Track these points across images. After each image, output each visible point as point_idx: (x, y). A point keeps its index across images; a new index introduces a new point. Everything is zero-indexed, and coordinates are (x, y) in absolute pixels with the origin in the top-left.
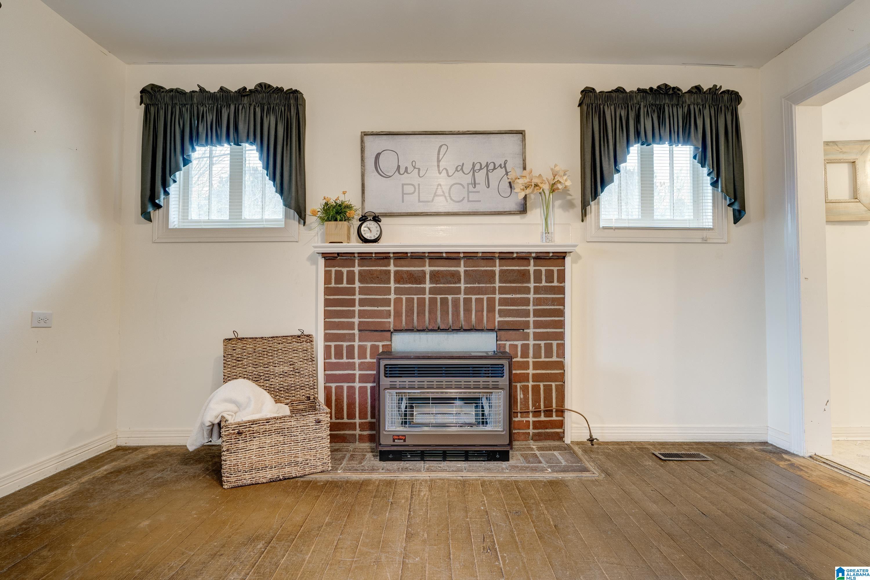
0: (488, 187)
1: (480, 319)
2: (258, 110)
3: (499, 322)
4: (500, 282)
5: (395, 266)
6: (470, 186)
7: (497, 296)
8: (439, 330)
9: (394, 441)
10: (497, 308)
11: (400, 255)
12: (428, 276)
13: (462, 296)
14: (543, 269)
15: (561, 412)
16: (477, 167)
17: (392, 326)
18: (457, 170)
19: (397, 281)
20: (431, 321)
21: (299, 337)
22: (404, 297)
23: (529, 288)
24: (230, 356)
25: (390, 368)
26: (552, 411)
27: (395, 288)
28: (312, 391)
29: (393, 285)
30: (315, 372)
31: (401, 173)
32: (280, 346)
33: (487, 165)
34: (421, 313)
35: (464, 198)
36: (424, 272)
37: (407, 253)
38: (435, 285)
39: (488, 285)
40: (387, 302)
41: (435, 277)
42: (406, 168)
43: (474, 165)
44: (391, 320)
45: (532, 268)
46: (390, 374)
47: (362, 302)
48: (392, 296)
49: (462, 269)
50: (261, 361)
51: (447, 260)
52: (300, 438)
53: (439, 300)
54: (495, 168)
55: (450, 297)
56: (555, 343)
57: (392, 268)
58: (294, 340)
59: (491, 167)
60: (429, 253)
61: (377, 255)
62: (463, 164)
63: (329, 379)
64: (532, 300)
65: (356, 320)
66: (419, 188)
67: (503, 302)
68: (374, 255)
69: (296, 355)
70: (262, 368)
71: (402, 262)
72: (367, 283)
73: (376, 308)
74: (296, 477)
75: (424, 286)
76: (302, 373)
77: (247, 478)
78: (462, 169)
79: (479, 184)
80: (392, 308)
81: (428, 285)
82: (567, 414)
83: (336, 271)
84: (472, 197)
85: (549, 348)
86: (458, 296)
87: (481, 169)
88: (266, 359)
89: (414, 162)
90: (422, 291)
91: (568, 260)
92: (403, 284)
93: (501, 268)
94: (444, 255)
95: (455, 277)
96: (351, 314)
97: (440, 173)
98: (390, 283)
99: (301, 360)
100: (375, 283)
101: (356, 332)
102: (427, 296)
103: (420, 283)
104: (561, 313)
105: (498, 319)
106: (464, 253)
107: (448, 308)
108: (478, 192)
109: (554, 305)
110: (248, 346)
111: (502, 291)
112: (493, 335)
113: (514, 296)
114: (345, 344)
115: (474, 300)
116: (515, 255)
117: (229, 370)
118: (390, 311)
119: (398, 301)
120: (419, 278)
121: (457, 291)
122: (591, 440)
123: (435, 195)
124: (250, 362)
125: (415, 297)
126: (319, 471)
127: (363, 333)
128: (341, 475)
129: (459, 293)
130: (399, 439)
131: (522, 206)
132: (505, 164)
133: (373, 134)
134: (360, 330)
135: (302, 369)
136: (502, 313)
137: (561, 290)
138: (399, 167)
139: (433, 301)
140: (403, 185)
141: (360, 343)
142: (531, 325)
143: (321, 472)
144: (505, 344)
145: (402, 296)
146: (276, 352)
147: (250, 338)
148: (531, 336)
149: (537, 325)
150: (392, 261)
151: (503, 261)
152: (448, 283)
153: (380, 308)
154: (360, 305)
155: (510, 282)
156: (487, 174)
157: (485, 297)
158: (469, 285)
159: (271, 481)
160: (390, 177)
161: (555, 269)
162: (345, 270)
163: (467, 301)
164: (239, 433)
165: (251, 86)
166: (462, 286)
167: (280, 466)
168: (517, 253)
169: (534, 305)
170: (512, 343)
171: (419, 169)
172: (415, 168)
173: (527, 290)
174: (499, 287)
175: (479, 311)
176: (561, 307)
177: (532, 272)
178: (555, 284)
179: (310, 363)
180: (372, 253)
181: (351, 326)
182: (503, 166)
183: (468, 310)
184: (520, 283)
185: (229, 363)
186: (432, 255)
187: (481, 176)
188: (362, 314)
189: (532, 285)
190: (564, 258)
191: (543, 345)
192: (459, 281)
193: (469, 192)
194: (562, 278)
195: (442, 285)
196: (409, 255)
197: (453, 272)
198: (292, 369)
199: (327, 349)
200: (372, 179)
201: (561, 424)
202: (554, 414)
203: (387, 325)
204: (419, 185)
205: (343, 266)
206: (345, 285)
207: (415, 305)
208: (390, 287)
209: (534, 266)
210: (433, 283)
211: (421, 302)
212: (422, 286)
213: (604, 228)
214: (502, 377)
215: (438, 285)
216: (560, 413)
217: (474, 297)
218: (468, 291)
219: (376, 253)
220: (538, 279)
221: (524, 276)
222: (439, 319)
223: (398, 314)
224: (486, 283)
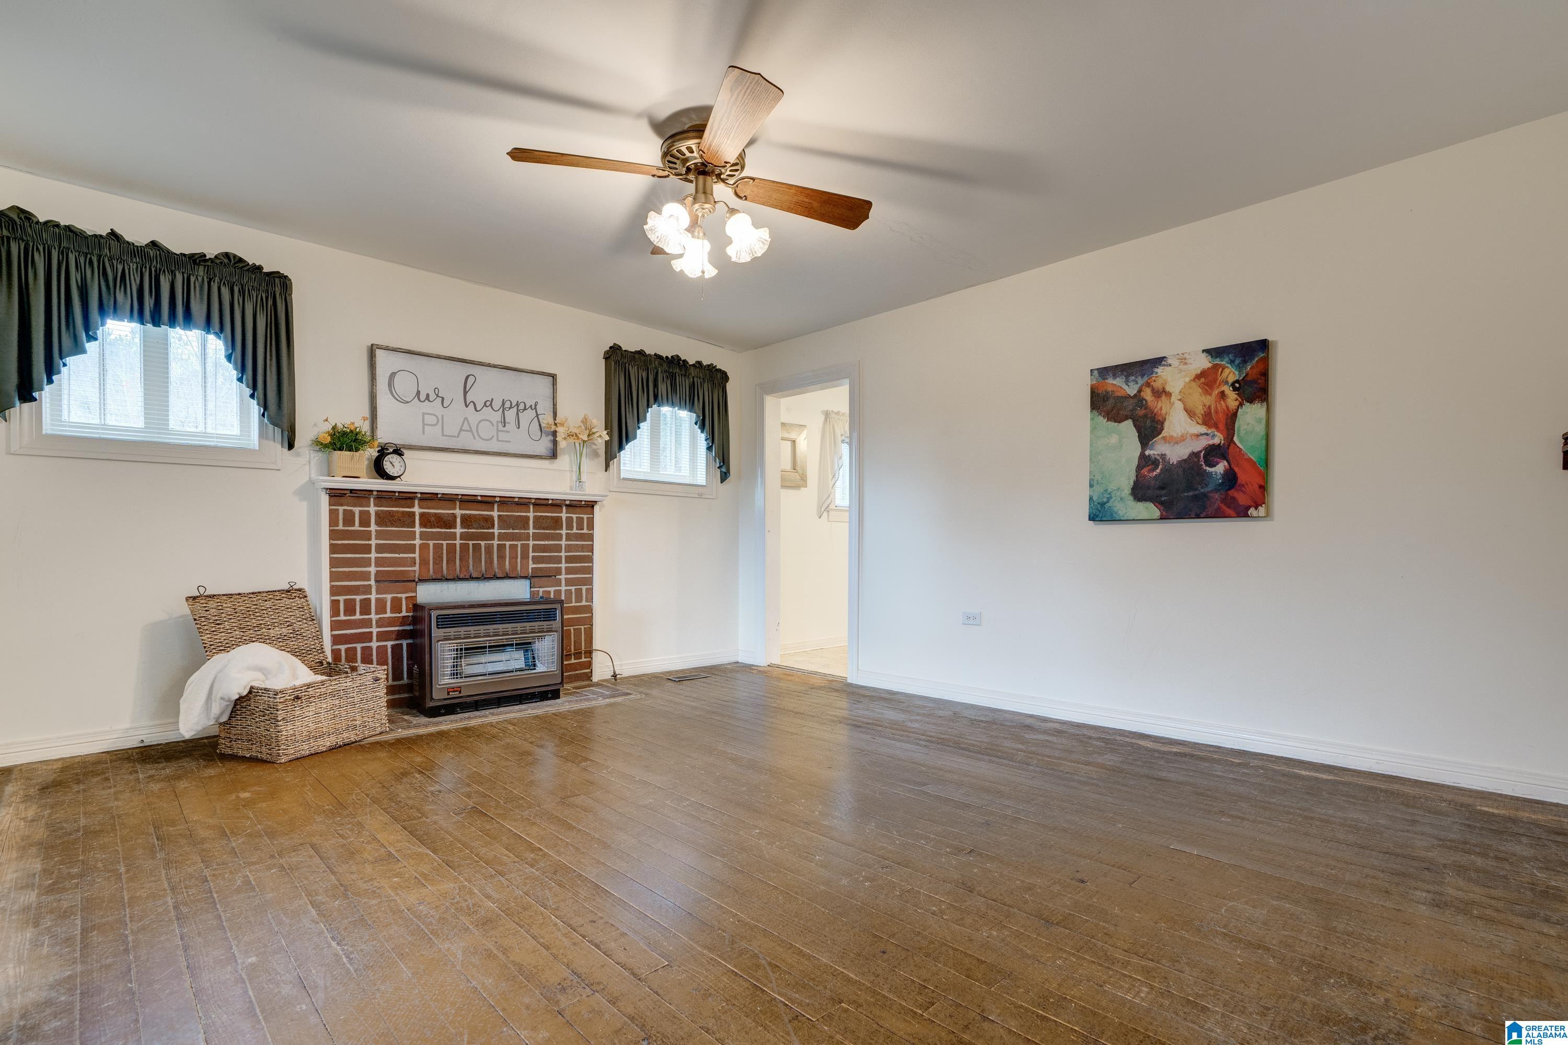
0: (518, 428)
1: (513, 566)
2: (225, 291)
3: (532, 568)
4: (534, 528)
5: (420, 507)
6: (500, 424)
7: (531, 543)
8: (471, 578)
9: (448, 694)
10: (531, 554)
11: (429, 495)
12: (458, 520)
13: (496, 542)
14: (574, 516)
15: (589, 653)
16: (507, 405)
17: (417, 576)
18: (485, 405)
19: (423, 525)
20: (463, 569)
21: (289, 591)
22: (431, 543)
23: (561, 535)
24: (203, 619)
25: (442, 618)
26: (581, 653)
27: (421, 532)
28: (321, 655)
29: (418, 529)
30: (319, 633)
31: (422, 400)
32: (268, 604)
33: (518, 405)
34: (451, 560)
35: (493, 436)
36: (454, 516)
37: (437, 494)
38: (466, 530)
39: (522, 531)
40: (411, 549)
41: (467, 521)
42: (428, 395)
43: (503, 404)
44: (417, 568)
45: (564, 515)
46: (442, 625)
47: (380, 548)
48: (417, 542)
49: (495, 514)
50: (248, 624)
51: (480, 504)
52: (357, 700)
53: (471, 546)
54: (525, 409)
55: (483, 543)
56: (584, 588)
57: (417, 510)
58: (283, 595)
59: (521, 407)
60: (462, 495)
61: (402, 494)
62: (492, 399)
63: (336, 640)
64: (563, 546)
65: (373, 569)
66: (443, 418)
67: (536, 548)
68: (397, 494)
69: (291, 614)
70: (251, 632)
71: (429, 503)
72: (386, 526)
73: (397, 555)
74: (356, 742)
75: (455, 531)
76: (304, 634)
77: (305, 749)
78: (491, 405)
79: (509, 423)
80: (417, 555)
81: (459, 530)
82: (594, 654)
83: (344, 510)
84: (502, 436)
85: (579, 592)
86: (492, 542)
87: (511, 407)
88: (254, 621)
89: (437, 390)
90: (453, 536)
91: (596, 508)
92: (431, 528)
93: (535, 514)
94: (479, 498)
95: (489, 522)
96: (367, 563)
97: (467, 406)
98: (414, 527)
99: (299, 619)
100: (397, 527)
101: (372, 582)
102: (458, 542)
103: (450, 528)
104: (590, 559)
105: (532, 565)
106: (500, 497)
107: (481, 554)
108: (509, 432)
109: (584, 552)
110: (225, 605)
111: (536, 537)
112: (528, 582)
113: (547, 543)
114: (358, 598)
115: (507, 547)
116: (550, 502)
117: (209, 636)
118: (414, 558)
119: (424, 547)
120: (449, 523)
121: (491, 537)
122: (615, 676)
123: (461, 430)
124: (234, 625)
125: (444, 543)
126: (378, 732)
127: (382, 585)
129: (493, 539)
130: (454, 691)
131: (552, 451)
132: (536, 405)
133: (387, 349)
134: (376, 581)
135: (302, 631)
136: (536, 560)
137: (591, 537)
138: (418, 393)
139: (464, 547)
140: (424, 414)
141: (378, 596)
142: (563, 571)
143: (380, 734)
144: (538, 591)
145: (429, 542)
146: (264, 612)
147: (224, 595)
148: (563, 582)
149: (569, 571)
150: (416, 502)
151: (537, 507)
152: (481, 528)
153: (402, 555)
154: (377, 552)
155: (544, 529)
156: (517, 414)
157: (519, 543)
158: (503, 531)
159: (332, 749)
160: (408, 402)
161: (585, 517)
162: (357, 510)
163: (501, 548)
164: (298, 698)
165: (211, 253)
166: (496, 531)
168: (552, 500)
169: (566, 552)
170: (545, 589)
171: (443, 399)
172: (437, 396)
173: (559, 537)
174: (533, 533)
175: (513, 558)
176: (590, 554)
177: (564, 519)
178: (585, 531)
179: (310, 623)
180: (395, 492)
181: (366, 576)
182: (533, 407)
183: (501, 557)
184: (553, 530)
185: (206, 627)
186: (466, 497)
187: (511, 415)
188: (379, 562)
189: (564, 532)
190: (593, 506)
191: (573, 591)
192: (493, 527)
193: (498, 431)
194: (591, 526)
195: (474, 530)
196: (439, 496)
197: (486, 517)
198: (291, 631)
199: (335, 605)
200: (385, 402)
201: (589, 665)
202: (583, 656)
203: (412, 574)
204: (442, 416)
205: (355, 506)
206: (357, 527)
207: (445, 552)
208: (415, 532)
209: (566, 513)
210: (465, 528)
211: (451, 549)
212: (452, 530)
213: (624, 479)
214: (555, 620)
215: (469, 530)
216: (588, 655)
217: (508, 543)
218: (501, 537)
219: (399, 492)
220: (569, 527)
221: (557, 523)
222: (471, 567)
223: (424, 562)
224: (520, 529)
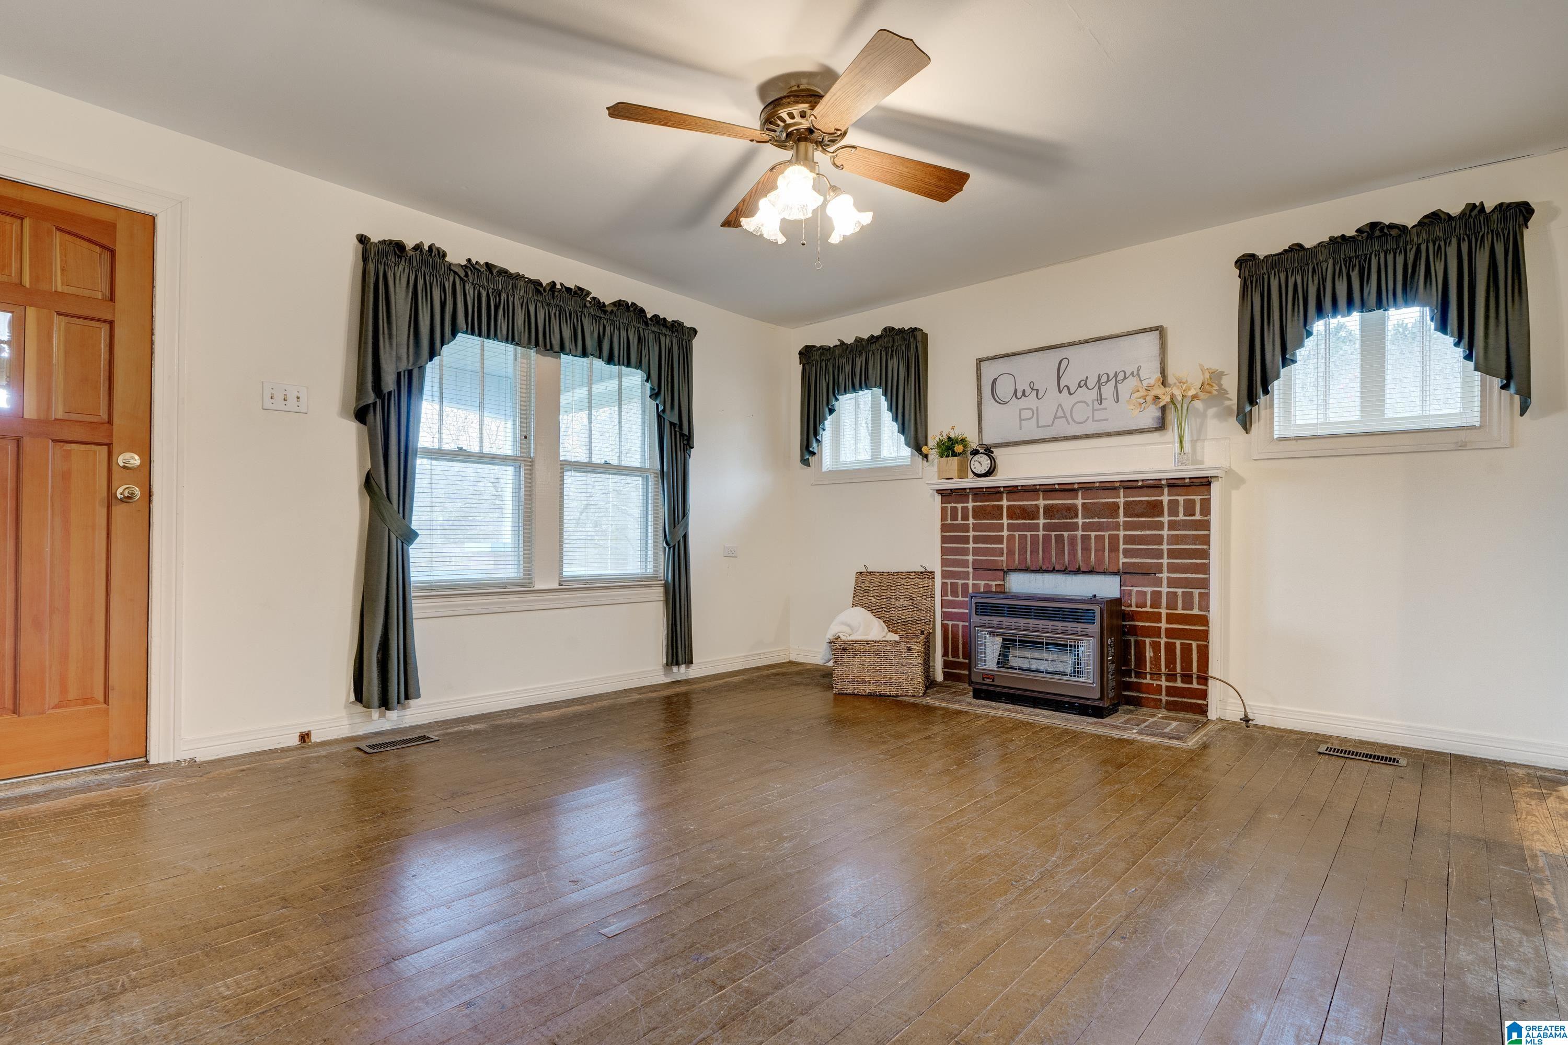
0: (1117, 402)
1: (1100, 560)
2: (884, 354)
3: (1123, 562)
4: (1125, 516)
5: (1008, 500)
6: (1096, 403)
7: (1122, 533)
8: (1053, 571)
9: (983, 680)
10: (1122, 547)
11: (1010, 488)
12: (1041, 511)
13: (1080, 533)
14: (1181, 499)
15: (1204, 680)
16: (1104, 379)
17: (1004, 565)
18: (1080, 386)
19: (1010, 517)
20: (1045, 561)
21: (922, 573)
22: (1017, 534)
23: (1162, 523)
24: (859, 588)
25: (981, 606)
26: (1191, 676)
27: (1008, 524)
28: (928, 626)
29: (1005, 521)
30: (933, 608)
31: (1019, 397)
32: (903, 581)
33: (1116, 376)
34: (1034, 551)
35: (1088, 417)
36: (1037, 507)
37: (1017, 486)
38: (1049, 521)
39: (1109, 520)
40: (999, 540)
41: (1050, 511)
42: (1024, 391)
43: (1099, 378)
44: (1004, 558)
45: (1165, 499)
46: (981, 612)
47: (977, 540)
48: (1005, 533)
49: (1079, 502)
50: (885, 594)
51: (1063, 492)
52: (894, 662)
53: (1053, 537)
54: (1125, 378)
55: (1066, 534)
56: (1196, 592)
57: (1005, 503)
58: (917, 576)
59: (1121, 377)
60: (1040, 485)
61: (988, 490)
62: (1087, 377)
63: (945, 616)
64: (1165, 537)
65: (970, 558)
66: (1037, 410)
67: (1129, 540)
68: (984, 490)
69: (916, 590)
70: (884, 600)
71: (1015, 496)
72: (980, 519)
73: (989, 546)
74: (890, 696)
75: (1038, 521)
76: (920, 608)
77: (851, 688)
78: (1086, 384)
79: (1106, 399)
80: (1004, 546)
81: (1042, 521)
82: (1211, 682)
83: (951, 507)
84: (1098, 415)
85: (1188, 597)
86: (1075, 533)
87: (1108, 380)
88: (889, 593)
89: (1032, 384)
90: (1036, 527)
91: (1215, 487)
92: (1016, 520)
93: (1126, 499)
94: (1057, 487)
95: (1071, 511)
96: (965, 552)
97: (1060, 392)
98: (1002, 519)
99: (921, 595)
100: (988, 520)
101: (971, 570)
102: (1041, 533)
103: (1033, 519)
104: (1205, 554)
105: (1122, 560)
106: (1078, 483)
107: (1064, 546)
108: (1106, 409)
109: (1195, 544)
110: (875, 580)
111: (1127, 527)
112: (1117, 579)
113: (1143, 533)
114: (960, 582)
115: (1093, 538)
116: (1140, 483)
117: (857, 599)
118: (1002, 548)
119: (1011, 538)
120: (1030, 514)
121: (1074, 527)
122: (1246, 720)
123: (1055, 418)
124: (876, 594)
125: (1028, 534)
126: (910, 694)
127: (977, 572)
128: (928, 701)
129: (1077, 530)
130: (988, 678)
131: (1161, 421)
132: (1138, 370)
133: (988, 359)
134: (974, 569)
135: (920, 604)
136: (1127, 553)
137: (1206, 525)
138: (1016, 391)
139: (1047, 538)
140: (1021, 410)
141: (974, 582)
142: (1165, 568)
143: (912, 696)
144: (1131, 591)
145: (1015, 533)
146: (898, 587)
147: (878, 572)
148: (1165, 582)
149: (1172, 568)
150: (1005, 495)
151: (1129, 491)
152: (1063, 519)
153: (993, 546)
154: (974, 543)
155: (1138, 516)
156: (1116, 386)
157: (1107, 534)
158: (1087, 521)
159: (870, 696)
160: (1007, 403)
161: (1197, 498)
162: (959, 506)
163: (1086, 539)
164: (844, 649)
165: (877, 333)
166: (1080, 521)
167: (877, 683)
168: (1143, 480)
169: (1168, 544)
170: (1140, 589)
171: (1037, 390)
172: (1033, 389)
173: (1160, 526)
174: (1123, 521)
175: (1099, 550)
176: (1205, 547)
177: (1165, 504)
178: (1197, 517)
179: (929, 599)
180: (983, 488)
181: (965, 564)
182: (1135, 373)
183: (1086, 549)
184: (1150, 517)
185: (858, 594)
186: (1043, 487)
187: (1108, 390)
188: (976, 552)
189: (1166, 519)
190: (1209, 484)
191: (1180, 594)
192: (1076, 516)
193: (1094, 410)
194: (1206, 510)
195: (1057, 521)
196: (1019, 488)
197: (1069, 505)
198: (911, 604)
199: (944, 585)
200: (990, 407)
201: (1204, 695)
202: (1195, 681)
203: (1000, 564)
204: (1037, 407)
205: (958, 503)
206: (959, 521)
207: (1029, 543)
208: (1003, 523)
209: (1169, 495)
210: (1047, 519)
211: (1035, 539)
212: (1035, 521)
213: (1281, 439)
214: (1093, 623)
215: (1053, 521)
216: (1202, 681)
217: (1093, 534)
218: (1086, 527)
219: (986, 488)
220: (1173, 511)
221: (1155, 508)
222: (1054, 559)
223: (1011, 552)
224: (1107, 517)
